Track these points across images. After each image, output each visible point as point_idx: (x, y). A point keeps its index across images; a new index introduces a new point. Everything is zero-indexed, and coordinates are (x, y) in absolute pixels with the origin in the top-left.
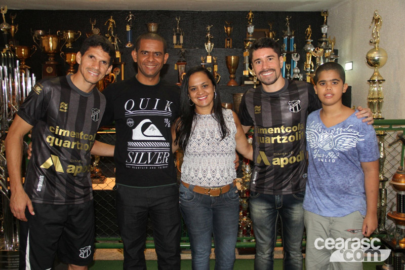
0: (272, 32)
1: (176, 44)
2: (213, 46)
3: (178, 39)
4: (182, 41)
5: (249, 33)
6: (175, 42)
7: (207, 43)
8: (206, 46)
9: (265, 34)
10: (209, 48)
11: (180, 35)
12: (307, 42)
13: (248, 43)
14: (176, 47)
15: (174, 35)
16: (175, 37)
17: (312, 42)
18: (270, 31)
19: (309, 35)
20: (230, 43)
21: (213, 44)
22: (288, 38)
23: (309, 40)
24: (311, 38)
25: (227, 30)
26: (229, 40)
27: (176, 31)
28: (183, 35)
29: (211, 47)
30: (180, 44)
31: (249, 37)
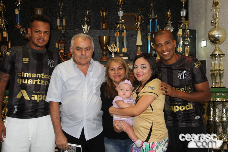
0: (141, 16)
1: (60, 26)
2: (89, 27)
3: (61, 22)
4: (64, 24)
5: (119, 17)
6: (58, 24)
7: (84, 25)
8: (83, 27)
9: (135, 18)
10: (86, 30)
11: (63, 18)
12: (168, 23)
13: (118, 25)
14: (59, 28)
15: (57, 19)
16: (58, 20)
17: (171, 24)
18: (139, 15)
19: (169, 17)
20: (105, 25)
21: (89, 26)
22: (152, 21)
23: (169, 22)
24: (171, 21)
25: (103, 15)
26: (105, 23)
27: (59, 15)
28: (65, 18)
29: (88, 29)
30: (63, 26)
31: (119, 20)
